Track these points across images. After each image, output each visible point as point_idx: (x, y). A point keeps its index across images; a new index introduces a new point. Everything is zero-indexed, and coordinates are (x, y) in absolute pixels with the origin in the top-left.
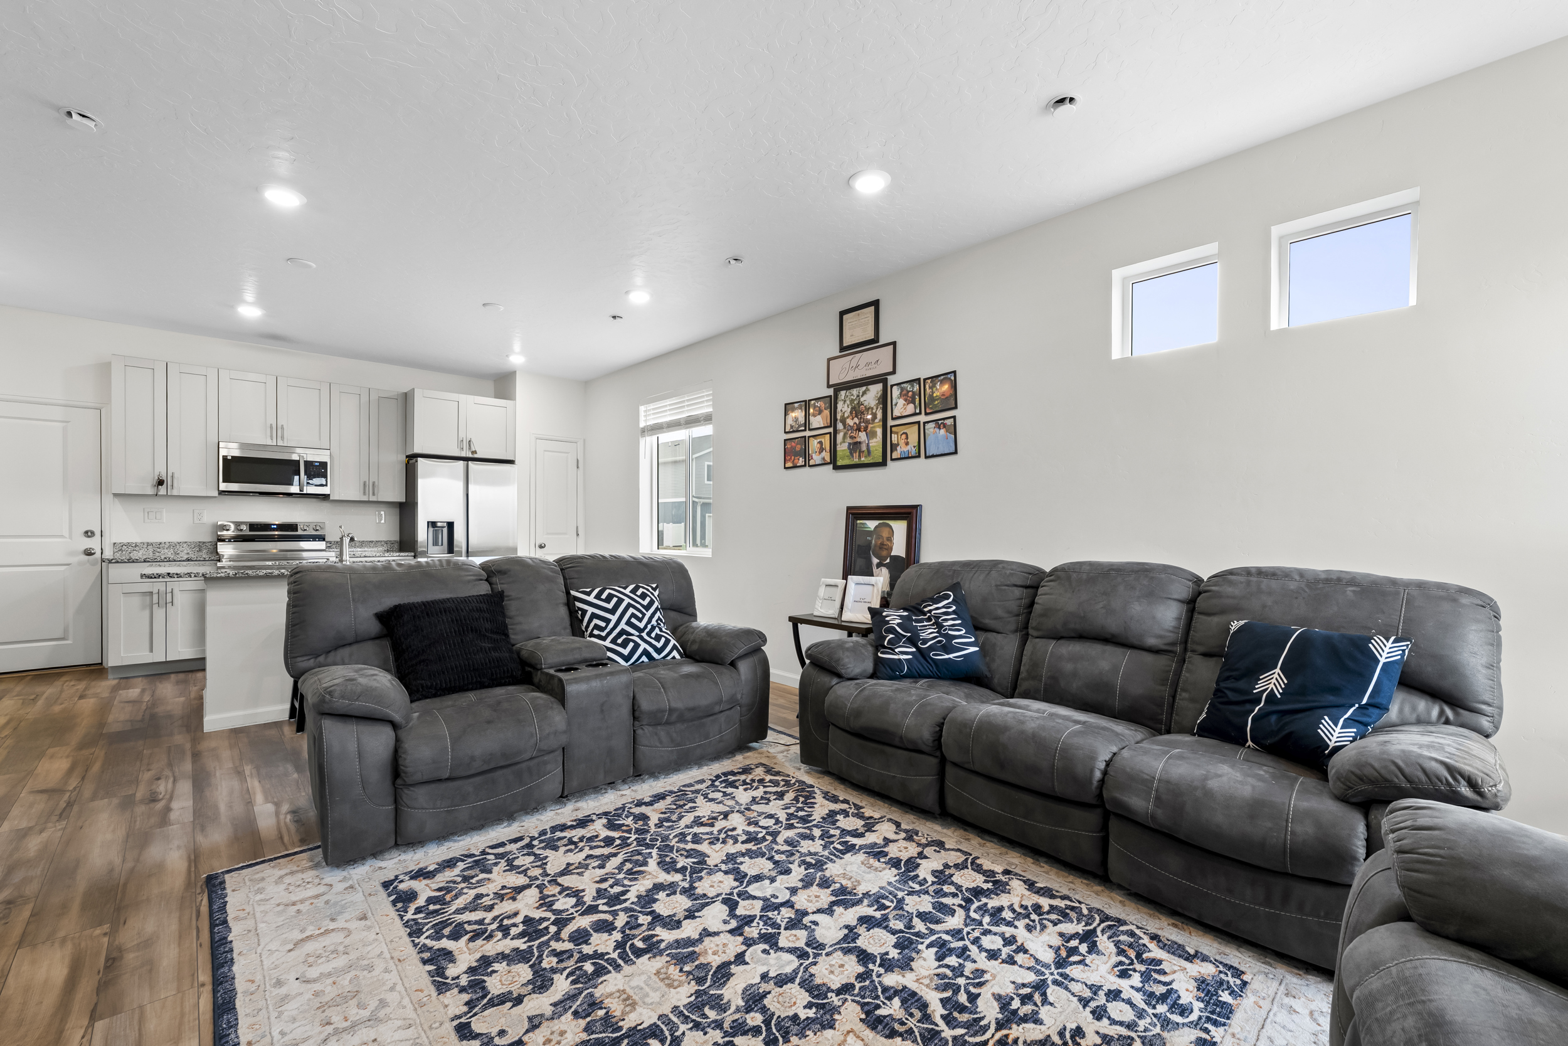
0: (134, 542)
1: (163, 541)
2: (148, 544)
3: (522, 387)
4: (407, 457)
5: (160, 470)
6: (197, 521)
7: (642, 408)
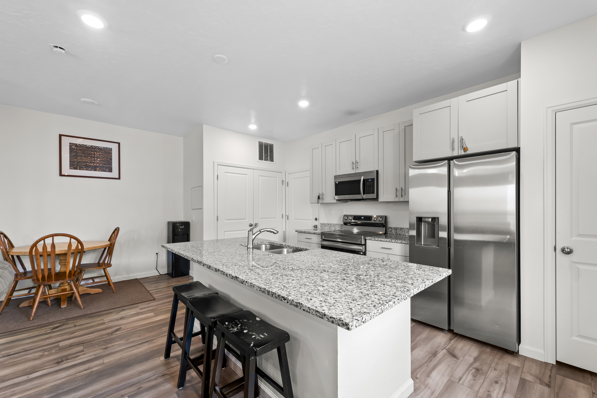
5: (319, 192)
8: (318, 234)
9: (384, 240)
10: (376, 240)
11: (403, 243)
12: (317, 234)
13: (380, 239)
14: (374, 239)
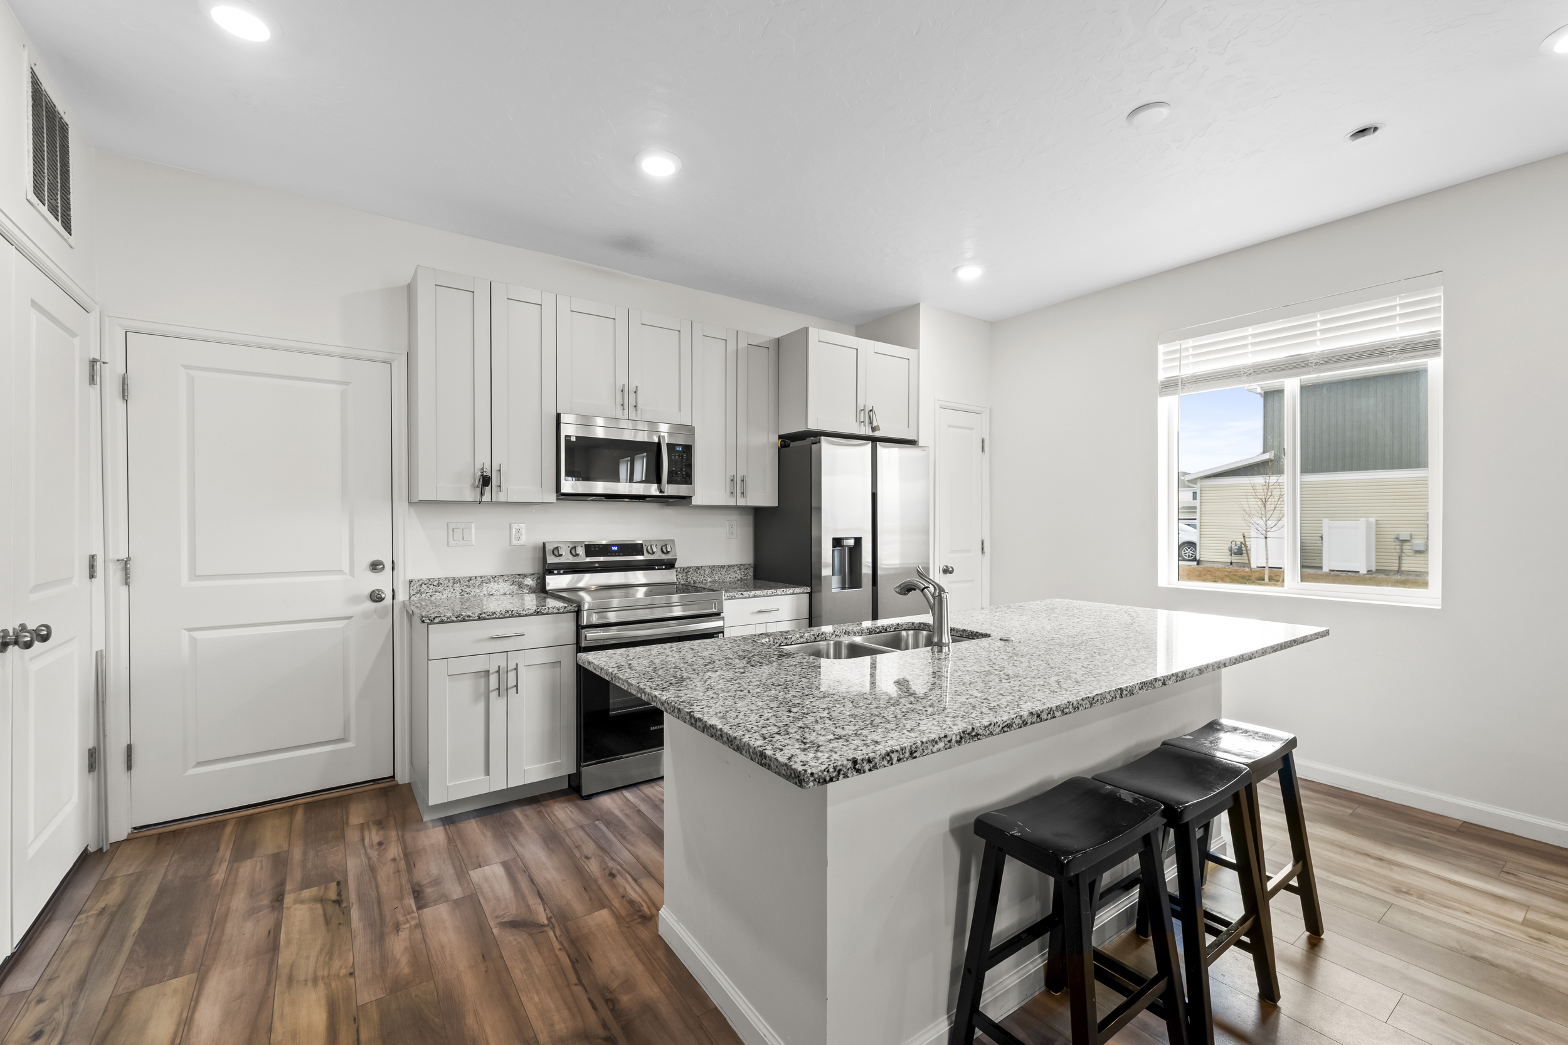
0: (436, 576)
1: (473, 574)
2: (456, 581)
3: (927, 327)
4: (780, 437)
5: (483, 459)
6: (515, 542)
7: (1161, 349)
8: (555, 611)
9: (762, 594)
10: (745, 598)
11: (797, 594)
12: (552, 614)
13: (753, 593)
14: (741, 596)
